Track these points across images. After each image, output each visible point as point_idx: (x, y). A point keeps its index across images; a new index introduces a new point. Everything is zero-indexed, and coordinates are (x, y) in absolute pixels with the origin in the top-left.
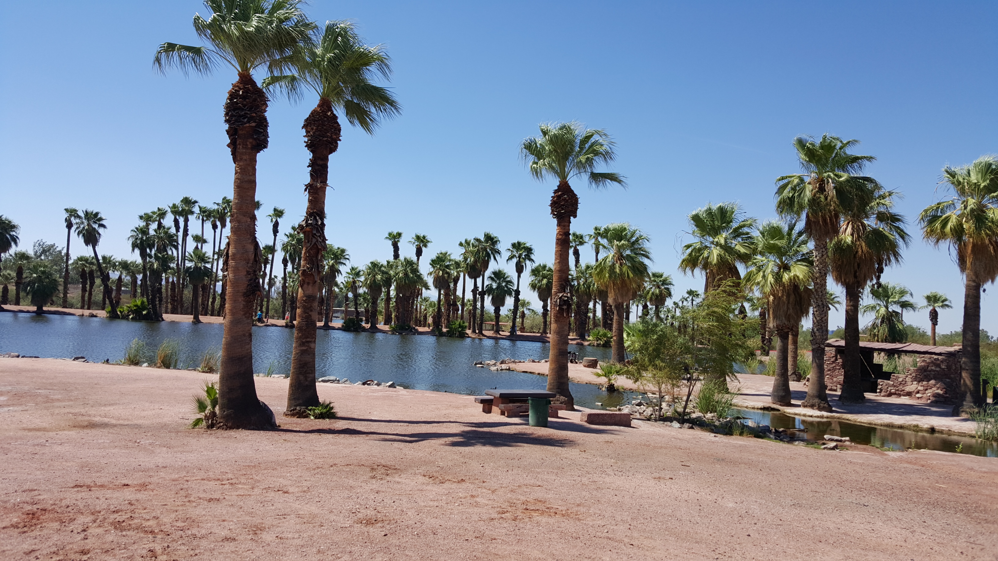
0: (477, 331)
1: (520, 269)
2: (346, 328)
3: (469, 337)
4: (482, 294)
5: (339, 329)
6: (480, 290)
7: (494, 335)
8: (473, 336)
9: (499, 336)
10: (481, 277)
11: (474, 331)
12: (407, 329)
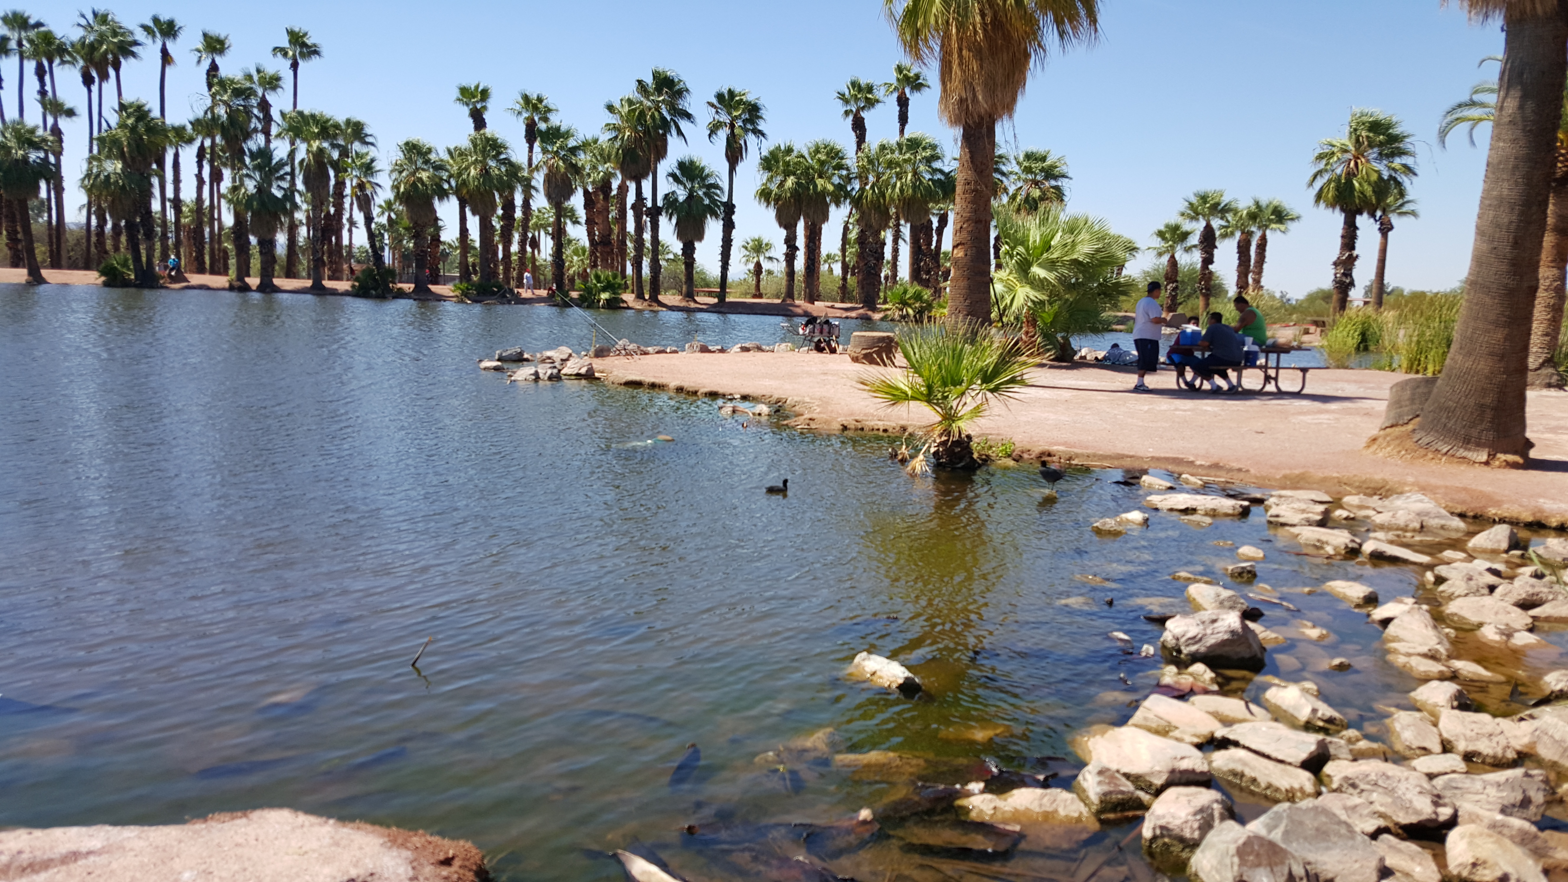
0: (647, 297)
1: (734, 154)
2: (362, 292)
3: (628, 308)
4: (655, 213)
5: (346, 294)
6: (649, 204)
7: (683, 304)
8: (638, 305)
9: (693, 305)
10: (650, 178)
11: (640, 296)
12: (494, 293)
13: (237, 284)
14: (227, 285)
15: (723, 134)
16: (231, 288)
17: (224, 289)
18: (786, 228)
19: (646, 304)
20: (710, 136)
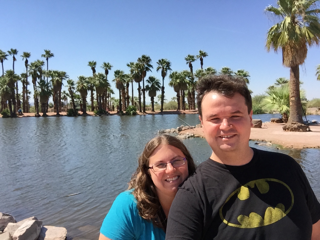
0: (142, 111)
1: (164, 75)
2: (69, 115)
3: (138, 115)
4: (144, 90)
5: (65, 116)
6: (142, 88)
7: (152, 113)
8: (140, 114)
9: (154, 113)
10: (142, 81)
11: (141, 111)
12: (103, 113)
13: (37, 115)
14: (34, 115)
15: (161, 70)
16: (36, 116)
17: (33, 116)
18: (177, 92)
19: (142, 113)
20: (157, 70)
